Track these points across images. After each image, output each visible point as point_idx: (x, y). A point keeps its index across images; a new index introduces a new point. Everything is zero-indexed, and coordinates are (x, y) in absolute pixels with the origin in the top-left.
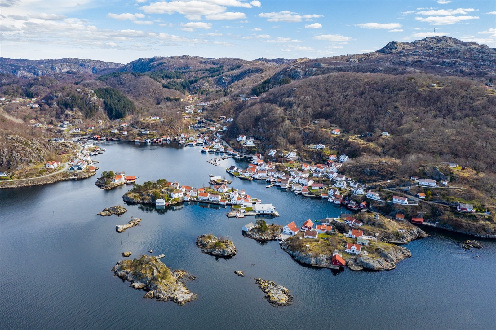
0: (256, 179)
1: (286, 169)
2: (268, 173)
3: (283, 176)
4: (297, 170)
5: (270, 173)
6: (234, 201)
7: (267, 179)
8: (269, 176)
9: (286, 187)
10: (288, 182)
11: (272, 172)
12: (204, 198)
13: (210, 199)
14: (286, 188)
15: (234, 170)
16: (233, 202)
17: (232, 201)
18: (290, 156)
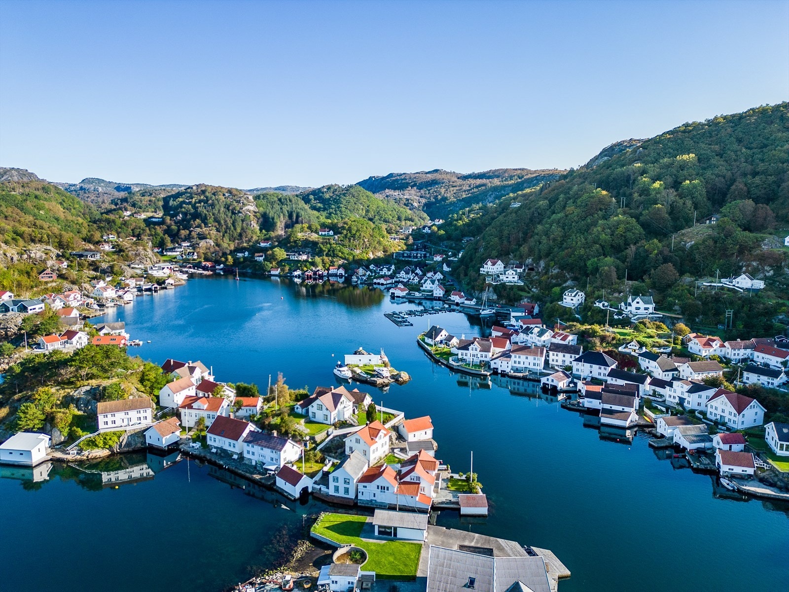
0: (504, 374)
1: (620, 349)
2: (551, 357)
3: (612, 374)
4: (669, 355)
5: (559, 359)
6: (342, 486)
7: (544, 380)
8: (553, 368)
9: (627, 424)
10: (636, 401)
11: (567, 355)
12: (226, 447)
13: (246, 455)
14: (624, 429)
15: (439, 339)
16: (337, 489)
17: (332, 484)
18: (632, 309)
